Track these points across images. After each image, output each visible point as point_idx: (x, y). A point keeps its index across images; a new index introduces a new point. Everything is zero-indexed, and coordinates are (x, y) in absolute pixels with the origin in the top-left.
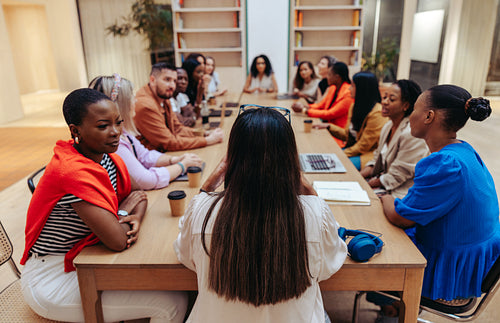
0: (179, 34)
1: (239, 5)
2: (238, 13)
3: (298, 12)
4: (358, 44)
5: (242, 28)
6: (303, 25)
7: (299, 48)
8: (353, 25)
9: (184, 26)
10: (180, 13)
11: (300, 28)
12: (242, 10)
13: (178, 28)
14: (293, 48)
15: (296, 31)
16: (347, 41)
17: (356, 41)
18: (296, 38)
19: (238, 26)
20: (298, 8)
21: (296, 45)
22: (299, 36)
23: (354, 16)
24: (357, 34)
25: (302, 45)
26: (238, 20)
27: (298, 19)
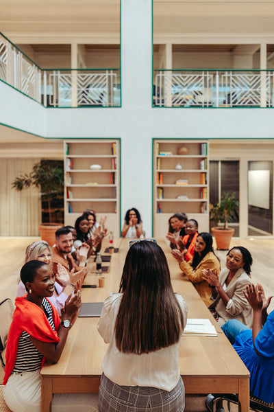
0: (68, 188)
1: (115, 168)
2: (113, 174)
3: (160, 174)
4: (206, 199)
5: (117, 184)
6: (163, 183)
7: (161, 199)
8: (201, 183)
9: (72, 183)
10: (70, 173)
11: (161, 185)
12: (117, 171)
13: (67, 183)
14: (156, 200)
15: (158, 187)
16: (197, 194)
17: (205, 194)
18: (158, 192)
19: (114, 183)
20: (159, 170)
21: (158, 198)
22: (161, 191)
23: (201, 177)
24: (205, 190)
25: (163, 198)
26: (114, 179)
27: (159, 178)
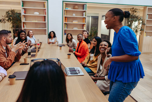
0: (23, 22)
1: (46, 14)
2: (45, 17)
3: (66, 17)
4: (85, 29)
5: (46, 21)
6: (67, 22)
7: (66, 29)
8: (83, 22)
9: (25, 20)
10: (24, 16)
11: (66, 23)
12: (46, 15)
13: (23, 20)
14: (64, 29)
15: (65, 24)
16: (82, 27)
17: (84, 27)
18: (65, 26)
19: (45, 21)
20: (65, 16)
21: (65, 28)
22: (66, 25)
23: (83, 20)
24: (85, 25)
25: (67, 28)
26: (45, 19)
27: (65, 20)
